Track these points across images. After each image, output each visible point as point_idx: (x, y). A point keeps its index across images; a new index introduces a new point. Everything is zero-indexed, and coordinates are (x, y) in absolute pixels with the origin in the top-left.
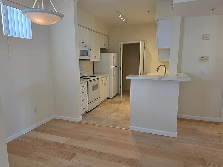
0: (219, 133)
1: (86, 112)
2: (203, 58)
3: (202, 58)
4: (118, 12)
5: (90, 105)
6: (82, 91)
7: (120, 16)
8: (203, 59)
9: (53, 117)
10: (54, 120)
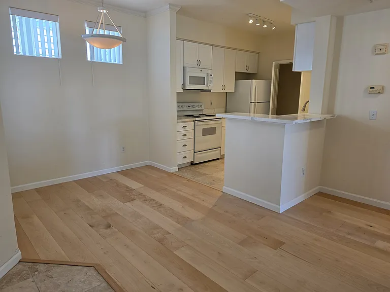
0: (367, 225)
1: (192, 164)
2: (373, 88)
3: (371, 88)
4: (249, 16)
5: (197, 155)
6: (184, 133)
7: (251, 21)
8: (372, 90)
9: (148, 162)
10: (149, 167)
